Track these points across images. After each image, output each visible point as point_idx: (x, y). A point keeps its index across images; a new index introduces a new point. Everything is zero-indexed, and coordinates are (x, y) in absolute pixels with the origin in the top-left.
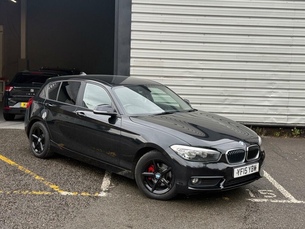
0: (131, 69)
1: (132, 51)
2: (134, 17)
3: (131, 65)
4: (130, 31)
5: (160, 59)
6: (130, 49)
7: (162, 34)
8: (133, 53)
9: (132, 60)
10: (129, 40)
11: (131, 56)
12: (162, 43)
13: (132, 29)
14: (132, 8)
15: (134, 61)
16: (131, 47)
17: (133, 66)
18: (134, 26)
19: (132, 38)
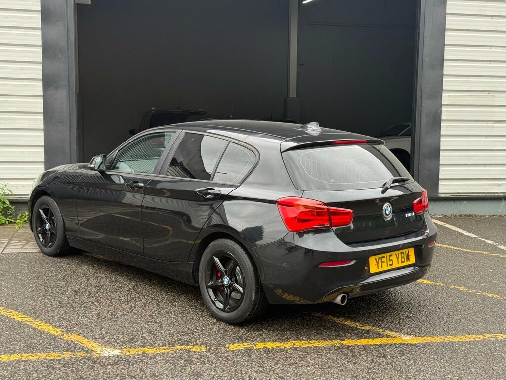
0: (444, 109)
1: (445, 79)
2: (450, 22)
3: (444, 103)
4: (444, 45)
5: (489, 91)
6: (442, 75)
7: (493, 50)
8: (447, 83)
9: (444, 94)
10: (442, 60)
11: (444, 88)
12: (493, 65)
13: (446, 42)
14: (447, 7)
15: (449, 96)
16: (445, 73)
17: (447, 105)
18: (449, 38)
19: (445, 57)
